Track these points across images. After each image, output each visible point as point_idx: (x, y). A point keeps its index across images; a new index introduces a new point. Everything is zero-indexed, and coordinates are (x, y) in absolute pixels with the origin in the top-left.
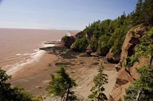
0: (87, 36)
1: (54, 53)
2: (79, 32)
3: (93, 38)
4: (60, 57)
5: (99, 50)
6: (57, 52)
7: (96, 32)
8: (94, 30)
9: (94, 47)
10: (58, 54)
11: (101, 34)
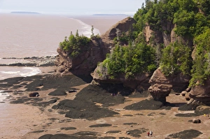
0: (148, 32)
1: (34, 98)
2: (121, 19)
3: (173, 41)
4: (56, 113)
5: (195, 81)
6: (45, 95)
7: (182, 15)
8: (175, 9)
9: (177, 73)
10: (46, 104)
11: (204, 25)
